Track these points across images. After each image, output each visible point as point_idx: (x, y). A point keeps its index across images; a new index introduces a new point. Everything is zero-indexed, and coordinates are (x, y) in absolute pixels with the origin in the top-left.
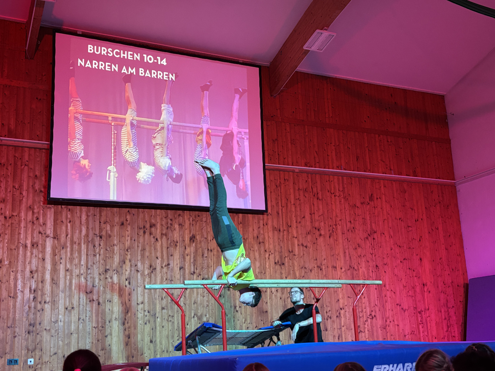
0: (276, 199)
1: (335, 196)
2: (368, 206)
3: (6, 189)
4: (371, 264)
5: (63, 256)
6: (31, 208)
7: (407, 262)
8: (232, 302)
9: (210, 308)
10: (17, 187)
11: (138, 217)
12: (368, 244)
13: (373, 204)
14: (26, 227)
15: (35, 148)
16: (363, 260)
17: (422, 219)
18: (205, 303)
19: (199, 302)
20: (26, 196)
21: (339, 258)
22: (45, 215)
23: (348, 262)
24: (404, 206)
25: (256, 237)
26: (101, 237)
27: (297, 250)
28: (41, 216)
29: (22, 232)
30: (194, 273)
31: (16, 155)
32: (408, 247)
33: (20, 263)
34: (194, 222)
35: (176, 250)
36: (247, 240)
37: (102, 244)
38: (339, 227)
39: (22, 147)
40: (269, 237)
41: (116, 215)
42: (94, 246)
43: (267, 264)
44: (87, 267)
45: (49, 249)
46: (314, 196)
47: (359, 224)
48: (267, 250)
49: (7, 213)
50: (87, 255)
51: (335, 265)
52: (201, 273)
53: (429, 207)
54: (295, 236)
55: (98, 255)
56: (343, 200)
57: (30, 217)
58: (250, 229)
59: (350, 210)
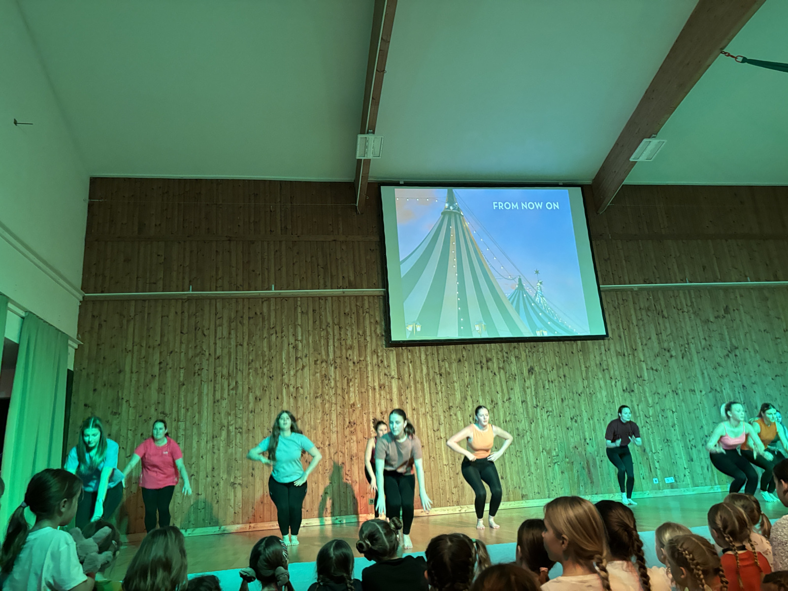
0: (616, 322)
1: (683, 312)
2: (724, 320)
3: (352, 336)
4: (736, 383)
5: (409, 396)
6: (375, 352)
7: (781, 379)
8: (581, 434)
9: (559, 441)
10: (361, 333)
11: (474, 352)
12: (730, 362)
13: (730, 317)
14: (372, 370)
15: (374, 296)
18: (553, 437)
19: (546, 436)
20: (370, 341)
21: (696, 380)
22: (388, 358)
23: (708, 384)
24: (768, 316)
25: (599, 363)
26: (441, 375)
27: (646, 374)
28: (385, 359)
29: (370, 375)
30: (537, 406)
31: (358, 304)
32: (779, 362)
33: (371, 405)
34: (530, 354)
35: (515, 383)
36: (590, 368)
37: (442, 382)
38: (692, 346)
39: (363, 296)
40: (613, 363)
41: (453, 352)
42: (436, 384)
43: (615, 392)
44: (431, 405)
45: (395, 390)
46: (659, 314)
47: (715, 340)
48: (613, 377)
49: (355, 358)
50: (430, 393)
51: (693, 388)
52: (545, 406)
54: (642, 360)
55: (440, 393)
56: (693, 316)
57: (375, 361)
58: (592, 356)
59: (702, 326)
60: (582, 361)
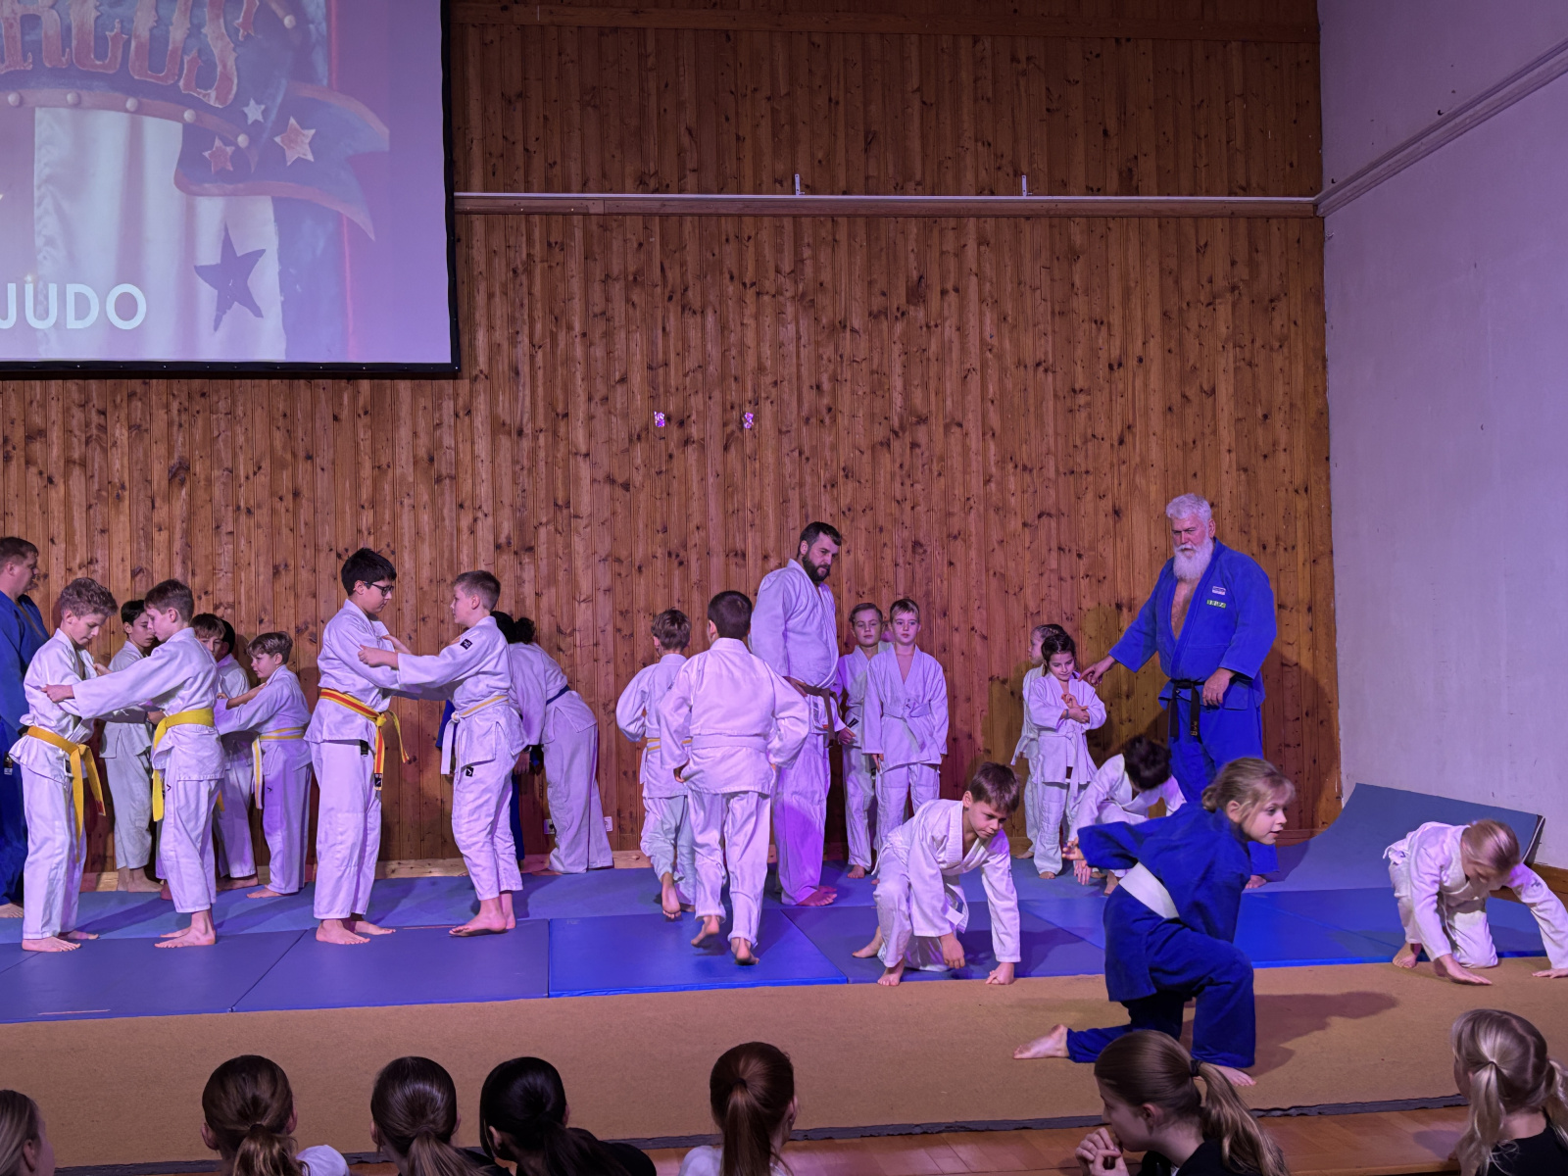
0: (512, 320)
1: (758, 294)
2: (899, 327)
4: (892, 537)
7: (1053, 524)
12: (888, 465)
13: (921, 314)
16: (863, 522)
17: (1140, 360)
21: (757, 522)
24: (1062, 314)
25: (425, 457)
27: (586, 499)
32: (1061, 470)
34: (185, 418)
35: (118, 512)
36: (390, 471)
38: (767, 409)
40: (474, 456)
43: (464, 551)
46: (670, 298)
47: (853, 393)
48: (466, 504)
51: (739, 545)
53: (1181, 310)
54: (583, 449)
56: (790, 310)
58: (404, 433)
59: (817, 344)
60: (365, 446)
